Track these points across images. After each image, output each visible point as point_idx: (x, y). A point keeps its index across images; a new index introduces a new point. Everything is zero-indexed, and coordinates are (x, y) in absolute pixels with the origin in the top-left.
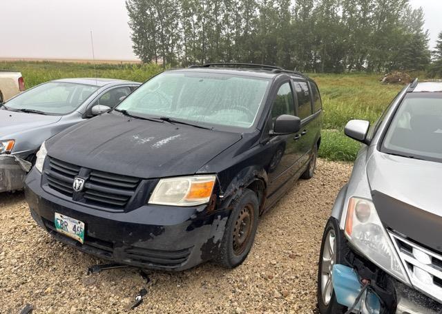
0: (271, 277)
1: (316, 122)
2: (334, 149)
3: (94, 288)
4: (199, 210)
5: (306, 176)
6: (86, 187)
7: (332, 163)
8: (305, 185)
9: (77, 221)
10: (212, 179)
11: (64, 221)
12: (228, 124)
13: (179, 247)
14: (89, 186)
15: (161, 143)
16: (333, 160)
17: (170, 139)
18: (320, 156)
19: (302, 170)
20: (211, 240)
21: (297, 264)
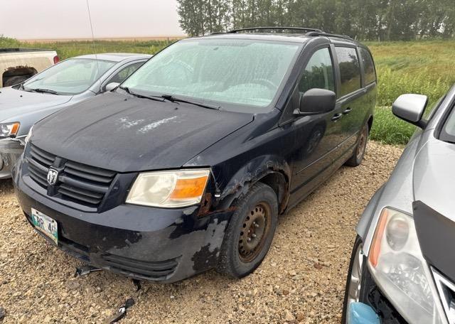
0: (286, 293)
1: (367, 98)
2: (390, 130)
3: (77, 294)
4: (187, 212)
5: (351, 163)
6: (60, 179)
7: (388, 147)
8: (349, 173)
9: (51, 219)
10: (205, 174)
11: (40, 217)
12: (240, 102)
13: (160, 258)
14: (63, 178)
15: (150, 126)
16: (389, 143)
17: (162, 122)
18: (374, 139)
19: (347, 156)
20: (206, 248)
21: (322, 276)
